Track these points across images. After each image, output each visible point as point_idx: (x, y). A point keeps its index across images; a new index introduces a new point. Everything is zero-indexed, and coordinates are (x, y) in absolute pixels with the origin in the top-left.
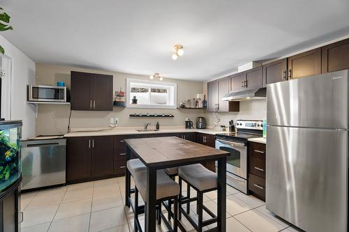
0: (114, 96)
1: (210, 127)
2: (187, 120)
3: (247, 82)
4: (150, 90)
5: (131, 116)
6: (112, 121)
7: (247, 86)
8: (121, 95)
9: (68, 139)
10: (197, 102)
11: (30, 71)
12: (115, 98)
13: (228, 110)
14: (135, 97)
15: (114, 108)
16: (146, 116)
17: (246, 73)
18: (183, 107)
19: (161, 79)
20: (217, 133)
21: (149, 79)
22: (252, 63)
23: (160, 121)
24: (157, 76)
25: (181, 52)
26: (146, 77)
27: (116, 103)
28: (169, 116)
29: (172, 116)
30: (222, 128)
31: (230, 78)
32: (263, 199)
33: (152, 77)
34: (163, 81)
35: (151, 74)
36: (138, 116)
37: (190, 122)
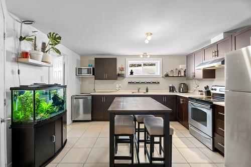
0: (118, 70)
1: (190, 91)
2: (171, 85)
3: (218, 51)
4: (142, 65)
5: (129, 83)
6: (117, 86)
7: (218, 56)
8: (122, 69)
9: (93, 96)
10: (179, 71)
11: (77, 60)
12: (118, 72)
13: (202, 77)
14: (132, 70)
15: (118, 78)
16: (139, 83)
17: (217, 44)
18: (167, 76)
19: (148, 57)
20: (190, 96)
21: (140, 58)
22: (223, 34)
23: (149, 86)
24: (145, 55)
25: (149, 38)
26: (137, 56)
27: (119, 75)
28: (155, 83)
29: (158, 83)
30: (200, 93)
31: (204, 50)
32: (223, 155)
33: (141, 56)
34: (149, 58)
35: (141, 53)
36: (133, 83)
37: (173, 87)
